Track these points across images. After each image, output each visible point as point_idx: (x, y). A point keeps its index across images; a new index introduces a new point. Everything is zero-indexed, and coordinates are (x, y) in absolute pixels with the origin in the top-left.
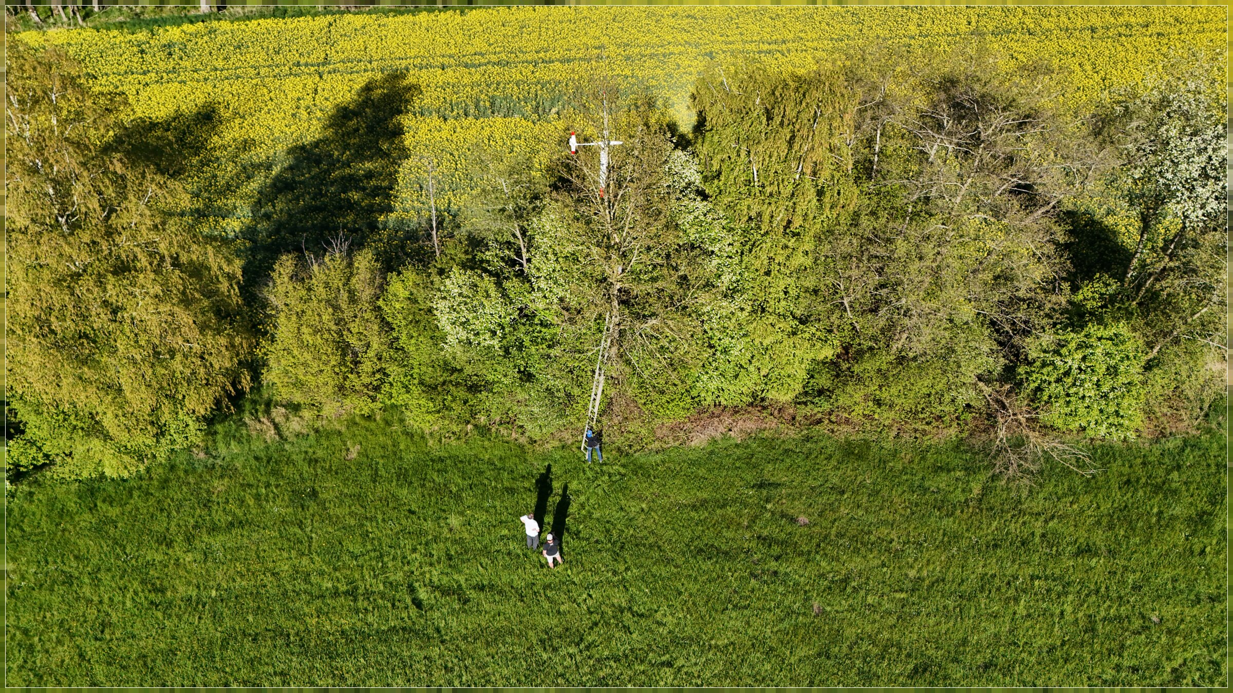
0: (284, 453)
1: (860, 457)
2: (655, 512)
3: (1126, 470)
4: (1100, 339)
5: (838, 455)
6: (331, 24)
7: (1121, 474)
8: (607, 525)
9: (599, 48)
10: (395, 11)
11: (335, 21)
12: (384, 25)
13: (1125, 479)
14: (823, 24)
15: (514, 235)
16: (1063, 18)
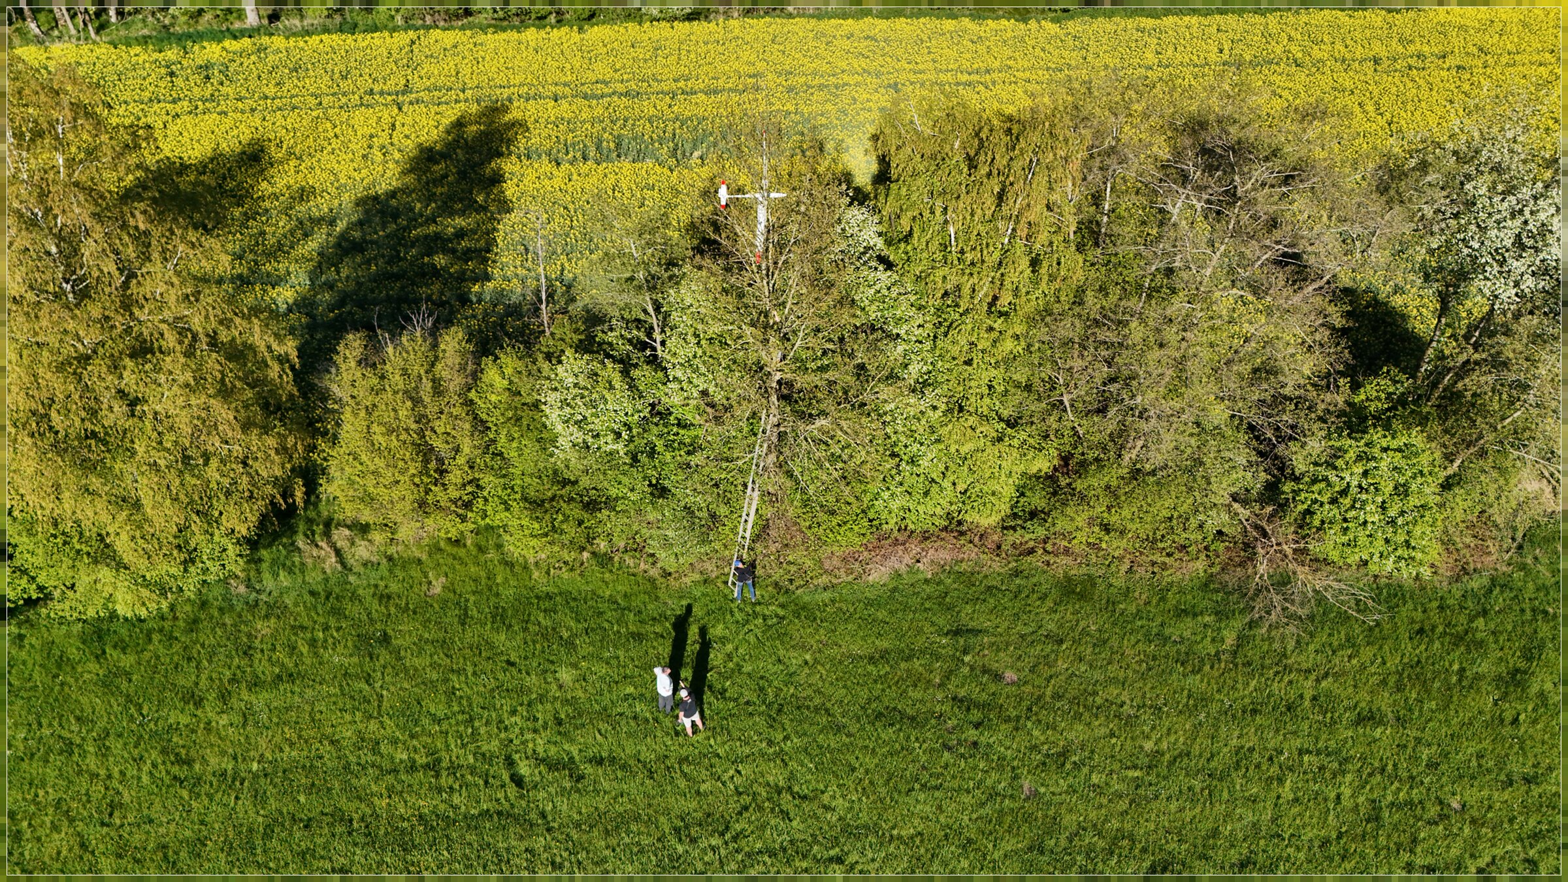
0: (348, 587)
1: (1082, 596)
2: (823, 665)
3: (1419, 615)
4: (1385, 450)
5: (1055, 594)
6: (413, 42)
7: (1413, 622)
8: (761, 682)
9: (754, 76)
10: (495, 26)
11: (419, 38)
12: (481, 44)
13: (1417, 627)
14: (1038, 50)
15: (645, 311)
16: (1339, 46)
